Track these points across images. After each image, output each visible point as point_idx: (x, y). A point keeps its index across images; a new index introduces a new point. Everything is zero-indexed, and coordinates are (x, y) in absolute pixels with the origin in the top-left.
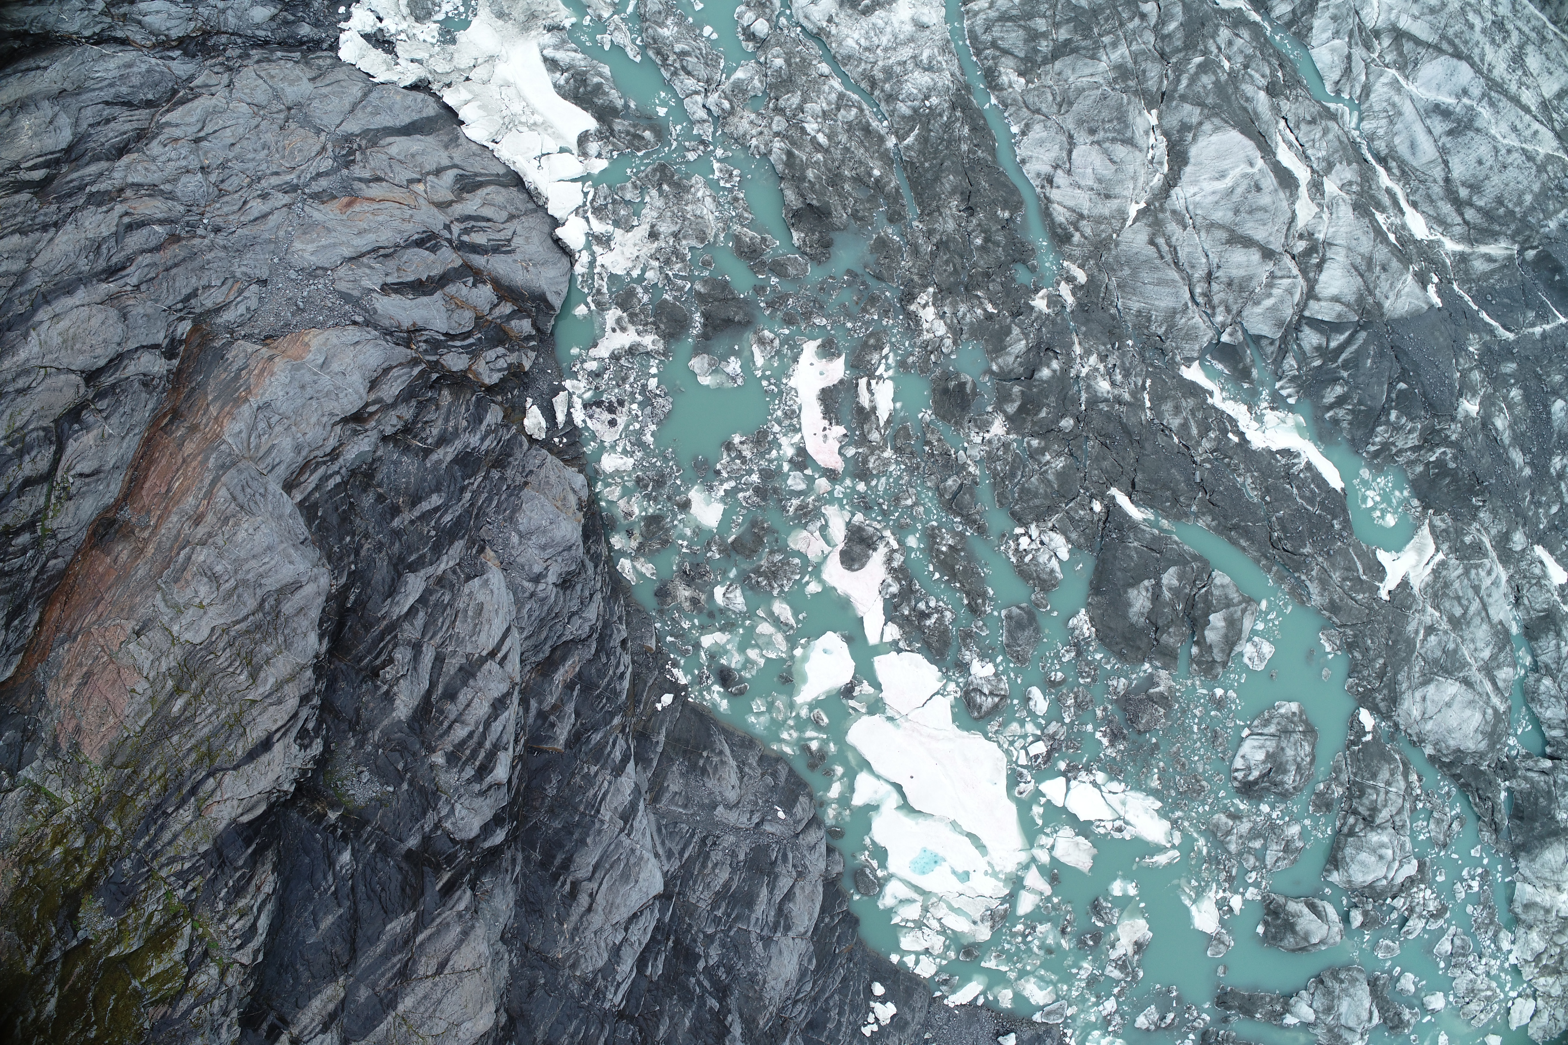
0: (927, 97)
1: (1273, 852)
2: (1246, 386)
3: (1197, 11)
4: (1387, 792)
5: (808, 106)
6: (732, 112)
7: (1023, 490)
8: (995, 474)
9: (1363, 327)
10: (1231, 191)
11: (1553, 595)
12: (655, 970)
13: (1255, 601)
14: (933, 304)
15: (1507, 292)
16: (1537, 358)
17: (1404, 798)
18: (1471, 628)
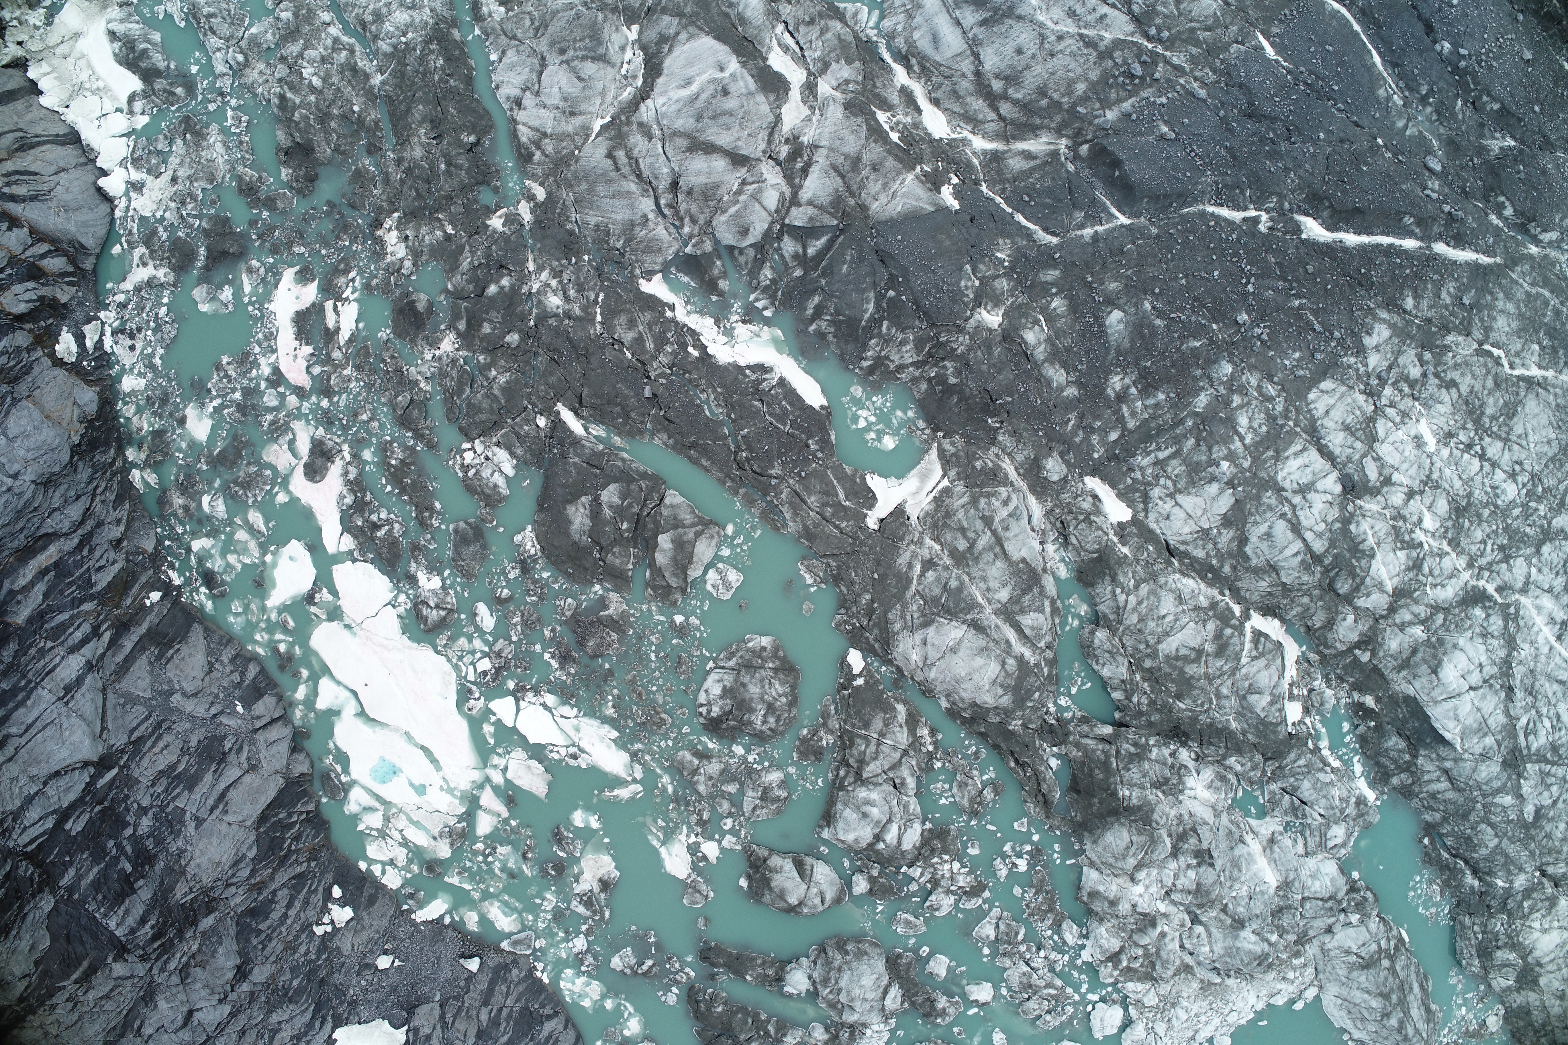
0: (404, 34)
1: (750, 799)
2: (714, 298)
4: (879, 744)
5: (308, 53)
6: (247, 64)
7: (470, 406)
8: (446, 391)
9: (843, 231)
10: (697, 96)
11: (1107, 534)
12: (75, 826)
13: (716, 524)
14: (397, 228)
15: (1049, 192)
16: (1086, 263)
17: (905, 753)
18: (981, 565)
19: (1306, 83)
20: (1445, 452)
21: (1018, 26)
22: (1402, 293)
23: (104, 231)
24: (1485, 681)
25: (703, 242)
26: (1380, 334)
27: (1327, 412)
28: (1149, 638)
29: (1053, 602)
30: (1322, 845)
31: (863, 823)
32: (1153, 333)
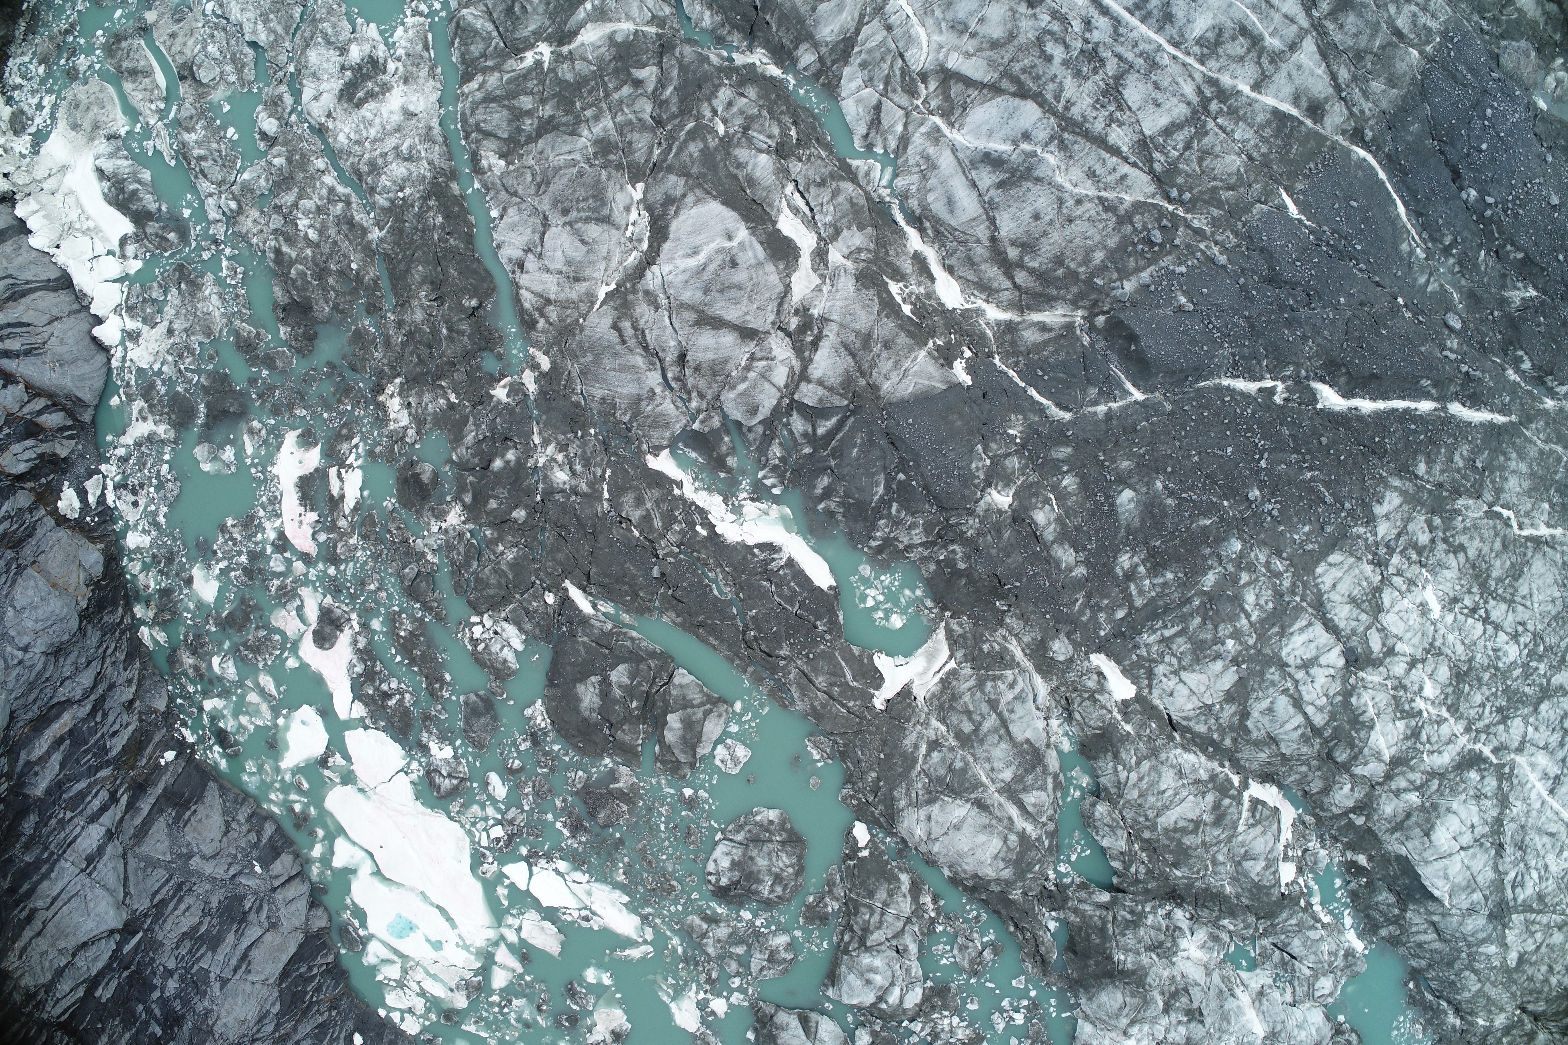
0: (402, 189)
1: (757, 961)
2: (722, 475)
3: (694, 72)
4: (883, 913)
5: (301, 202)
6: (240, 211)
7: (478, 580)
8: (453, 563)
9: (853, 412)
10: (704, 268)
11: (1110, 712)
12: (105, 993)
13: (725, 702)
14: (400, 395)
15: (1063, 366)
16: (1099, 441)
17: (908, 920)
18: (986, 747)
19: (1328, 244)
20: (1450, 618)
21: (1035, 189)
22: (1414, 459)
23: (102, 382)
24: (1476, 841)
25: (711, 417)
26: (1392, 501)
27: (1334, 585)
28: (1149, 812)
29: (1056, 776)
30: (1310, 995)
31: (866, 989)
32: (1164, 513)
